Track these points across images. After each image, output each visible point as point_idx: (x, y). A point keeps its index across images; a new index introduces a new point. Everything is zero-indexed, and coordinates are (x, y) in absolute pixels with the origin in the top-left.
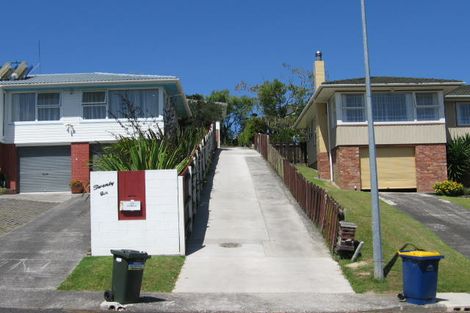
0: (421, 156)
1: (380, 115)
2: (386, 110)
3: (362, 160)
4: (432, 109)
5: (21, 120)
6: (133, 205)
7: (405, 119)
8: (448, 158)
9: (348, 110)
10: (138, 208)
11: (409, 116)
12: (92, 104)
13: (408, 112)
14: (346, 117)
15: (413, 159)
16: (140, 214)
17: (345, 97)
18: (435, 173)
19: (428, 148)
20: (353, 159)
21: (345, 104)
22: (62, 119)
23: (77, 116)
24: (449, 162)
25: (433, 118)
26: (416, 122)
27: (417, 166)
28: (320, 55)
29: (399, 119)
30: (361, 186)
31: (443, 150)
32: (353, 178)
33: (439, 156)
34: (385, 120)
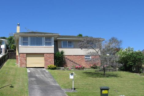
0: (46, 57)
1: (33, 44)
2: (36, 42)
3: (27, 58)
4: (50, 42)
7: (42, 45)
8: (54, 58)
9: (23, 42)
11: (43, 44)
13: (43, 43)
14: (22, 44)
15: (44, 58)
17: (22, 38)
18: (50, 62)
19: (48, 54)
20: (24, 57)
21: (22, 40)
24: (55, 59)
25: (50, 45)
26: (45, 46)
27: (45, 60)
28: (19, 25)
29: (39, 45)
30: (26, 66)
31: (53, 55)
32: (24, 63)
33: (52, 57)
34: (35, 45)
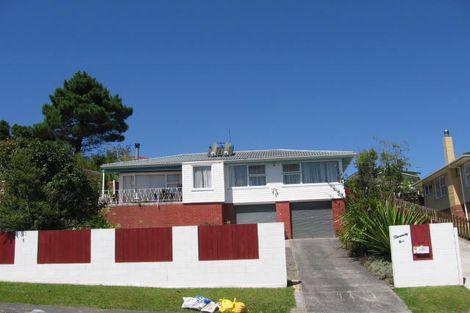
5: (236, 185)
6: (422, 250)
10: (427, 251)
12: (288, 173)
16: (428, 256)
22: (268, 185)
23: (279, 182)
